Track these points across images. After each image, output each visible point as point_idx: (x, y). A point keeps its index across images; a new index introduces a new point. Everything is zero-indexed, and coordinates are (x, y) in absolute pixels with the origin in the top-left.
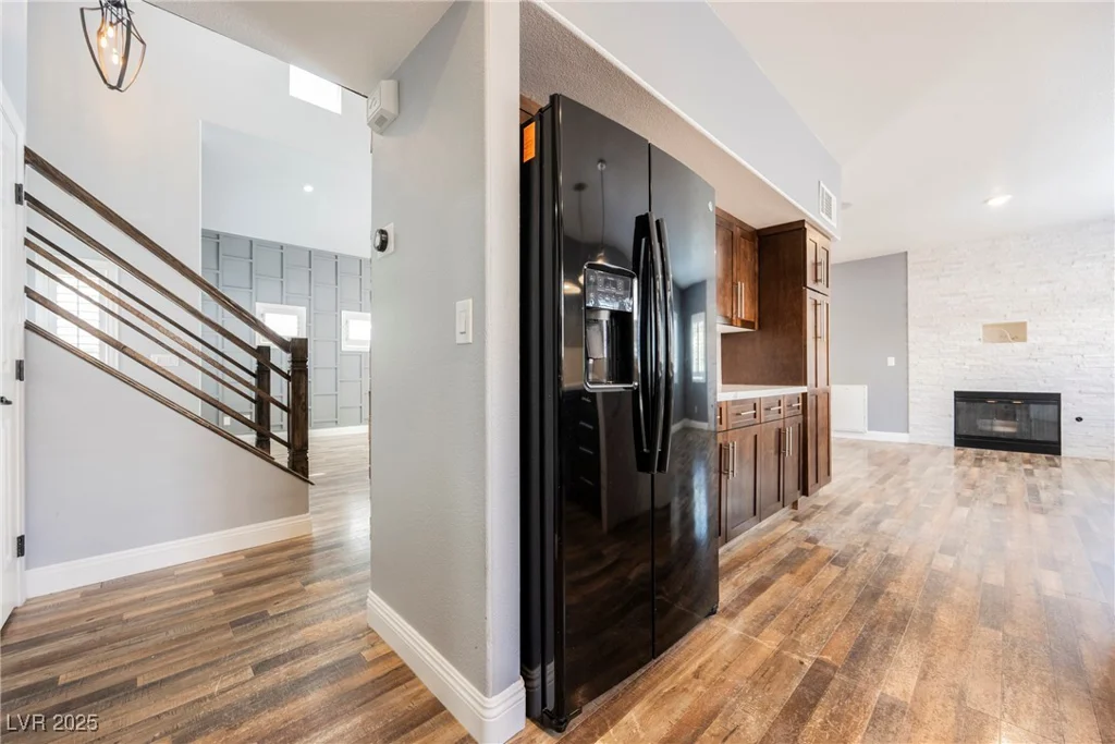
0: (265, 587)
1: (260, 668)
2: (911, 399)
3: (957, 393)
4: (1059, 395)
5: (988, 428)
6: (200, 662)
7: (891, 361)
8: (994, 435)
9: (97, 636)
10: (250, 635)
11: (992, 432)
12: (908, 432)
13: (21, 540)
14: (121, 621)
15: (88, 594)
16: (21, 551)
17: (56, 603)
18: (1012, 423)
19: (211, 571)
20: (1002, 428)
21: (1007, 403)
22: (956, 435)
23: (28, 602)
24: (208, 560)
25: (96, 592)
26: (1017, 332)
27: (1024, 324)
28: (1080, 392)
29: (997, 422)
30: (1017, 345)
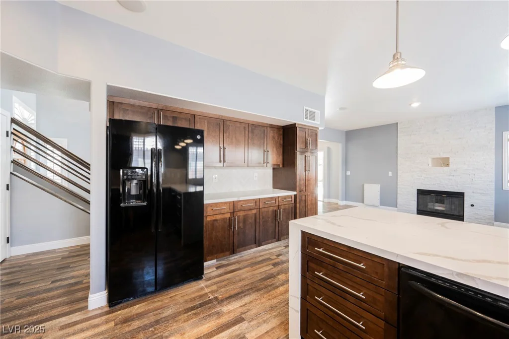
0: (76, 258)
1: (53, 282)
2: (398, 192)
3: (418, 190)
4: (464, 193)
5: (432, 207)
6: (40, 279)
7: (390, 174)
8: (434, 211)
9: (20, 269)
10: (59, 272)
11: (434, 209)
12: (397, 207)
13: (8, 238)
14: (30, 265)
15: (28, 256)
16: (8, 242)
17: (18, 258)
18: (443, 205)
19: (66, 251)
20: (439, 207)
21: (440, 196)
22: (418, 210)
23: (11, 257)
24: (66, 248)
25: (30, 255)
26: (445, 162)
27: (449, 158)
28: (473, 192)
29: (437, 204)
30: (446, 169)
